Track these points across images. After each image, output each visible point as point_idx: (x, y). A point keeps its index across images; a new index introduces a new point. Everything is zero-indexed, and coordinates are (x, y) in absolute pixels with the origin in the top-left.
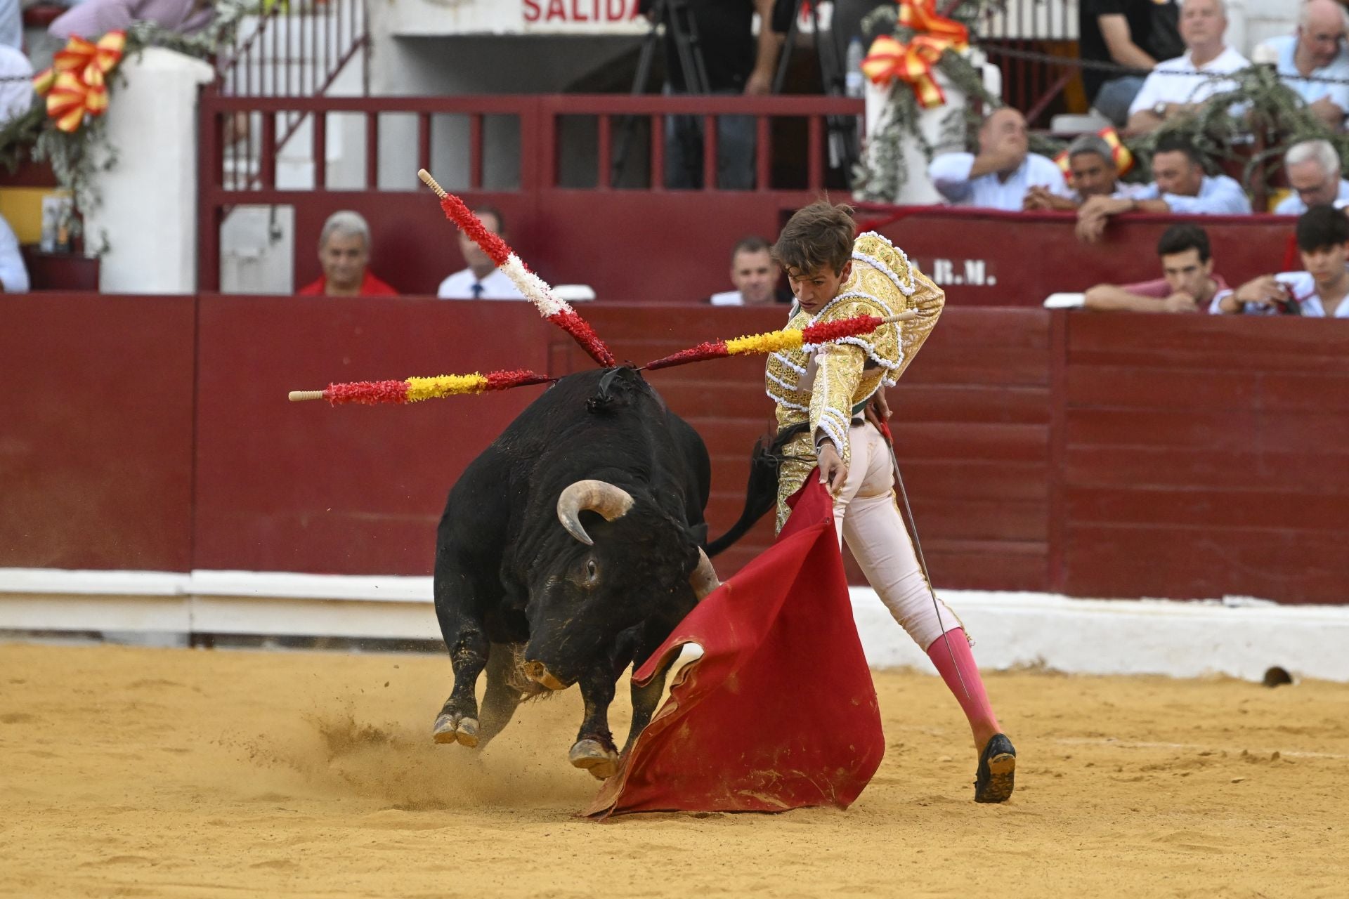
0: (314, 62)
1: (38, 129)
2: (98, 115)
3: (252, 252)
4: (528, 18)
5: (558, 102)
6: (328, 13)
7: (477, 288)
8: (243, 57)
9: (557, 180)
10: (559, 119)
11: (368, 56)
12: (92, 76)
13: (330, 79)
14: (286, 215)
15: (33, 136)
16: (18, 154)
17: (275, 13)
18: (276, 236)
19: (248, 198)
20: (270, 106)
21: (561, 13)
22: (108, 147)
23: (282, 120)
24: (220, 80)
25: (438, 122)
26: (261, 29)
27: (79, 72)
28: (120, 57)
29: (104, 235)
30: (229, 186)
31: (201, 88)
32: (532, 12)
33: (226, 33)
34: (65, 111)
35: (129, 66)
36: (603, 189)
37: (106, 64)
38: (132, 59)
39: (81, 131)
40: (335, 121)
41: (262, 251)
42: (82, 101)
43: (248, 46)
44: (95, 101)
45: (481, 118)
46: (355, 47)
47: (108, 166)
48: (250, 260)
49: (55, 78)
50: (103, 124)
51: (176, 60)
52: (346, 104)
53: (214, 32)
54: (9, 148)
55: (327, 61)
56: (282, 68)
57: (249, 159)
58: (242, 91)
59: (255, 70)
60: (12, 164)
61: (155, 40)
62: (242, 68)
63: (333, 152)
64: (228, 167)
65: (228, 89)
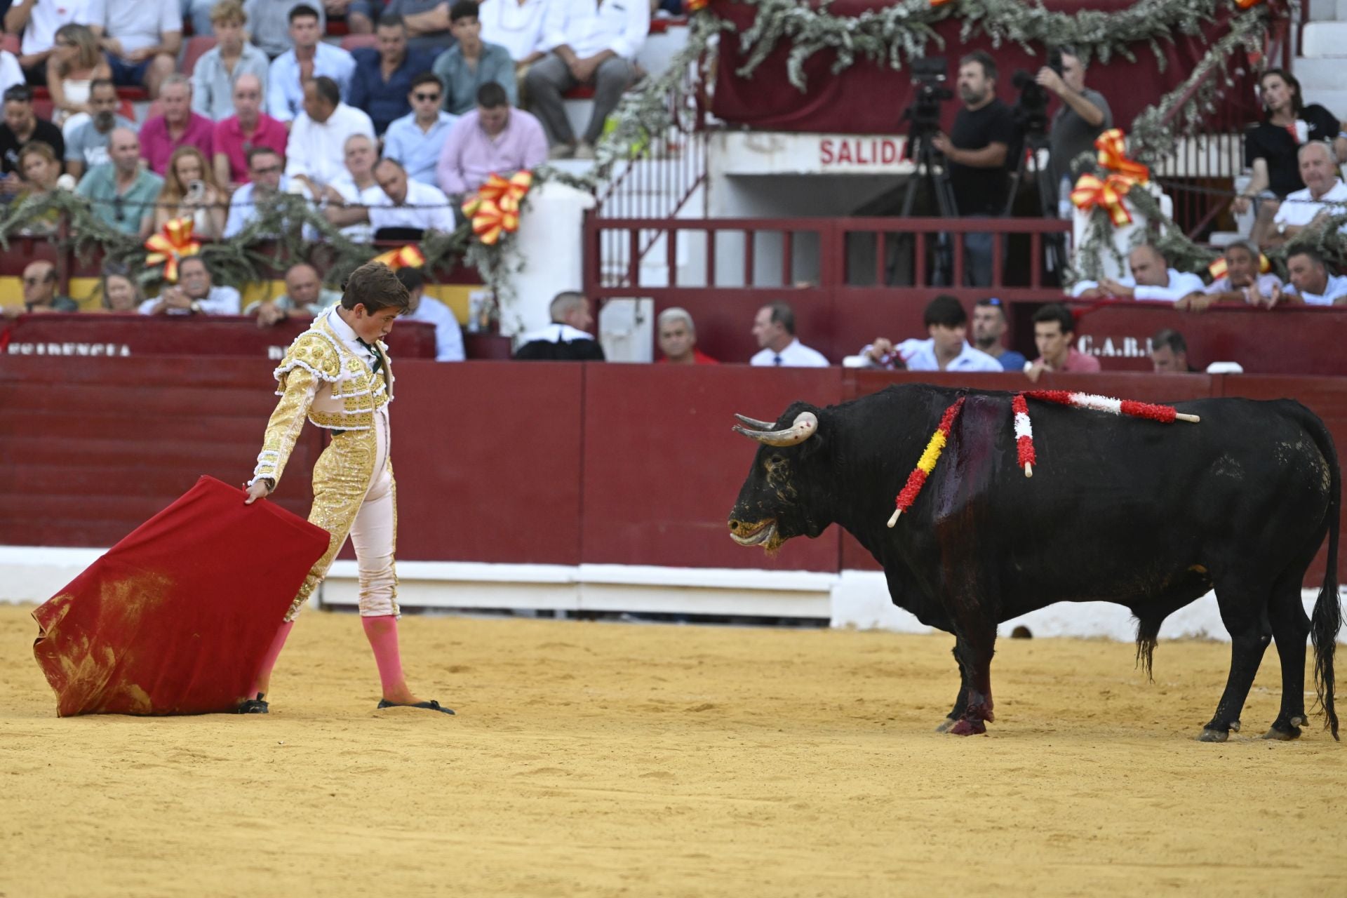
0: (668, 193)
1: (467, 242)
2: (511, 233)
3: (621, 332)
4: (824, 162)
5: (847, 222)
6: (678, 158)
7: (778, 360)
8: (616, 190)
9: (846, 279)
10: (847, 235)
11: (707, 189)
12: (505, 203)
13: (679, 205)
14: (647, 305)
15: (463, 247)
16: (452, 260)
17: (639, 157)
18: (639, 321)
19: (619, 293)
20: (634, 226)
21: (848, 158)
22: (519, 255)
23: (644, 236)
24: (599, 205)
25: (759, 237)
26: (629, 169)
27: (496, 201)
28: (526, 190)
29: (518, 318)
30: (605, 284)
31: (586, 212)
32: (827, 157)
33: (603, 172)
34: (487, 229)
35: (533, 196)
36: (880, 287)
37: (518, 195)
38: (535, 191)
39: (498, 244)
40: (683, 236)
41: (630, 332)
42: (500, 222)
43: (620, 181)
44: (509, 222)
45: (789, 235)
46: (697, 182)
47: (520, 269)
48: (621, 339)
49: (479, 205)
50: (514, 238)
51: (567, 192)
52: (691, 224)
53: (596, 171)
54: (446, 255)
55: (677, 193)
56: (644, 198)
57: (620, 264)
58: (615, 215)
59: (625, 199)
60: (447, 267)
61: (552, 177)
62: (615, 198)
63: (682, 259)
64: (605, 269)
65: (605, 213)
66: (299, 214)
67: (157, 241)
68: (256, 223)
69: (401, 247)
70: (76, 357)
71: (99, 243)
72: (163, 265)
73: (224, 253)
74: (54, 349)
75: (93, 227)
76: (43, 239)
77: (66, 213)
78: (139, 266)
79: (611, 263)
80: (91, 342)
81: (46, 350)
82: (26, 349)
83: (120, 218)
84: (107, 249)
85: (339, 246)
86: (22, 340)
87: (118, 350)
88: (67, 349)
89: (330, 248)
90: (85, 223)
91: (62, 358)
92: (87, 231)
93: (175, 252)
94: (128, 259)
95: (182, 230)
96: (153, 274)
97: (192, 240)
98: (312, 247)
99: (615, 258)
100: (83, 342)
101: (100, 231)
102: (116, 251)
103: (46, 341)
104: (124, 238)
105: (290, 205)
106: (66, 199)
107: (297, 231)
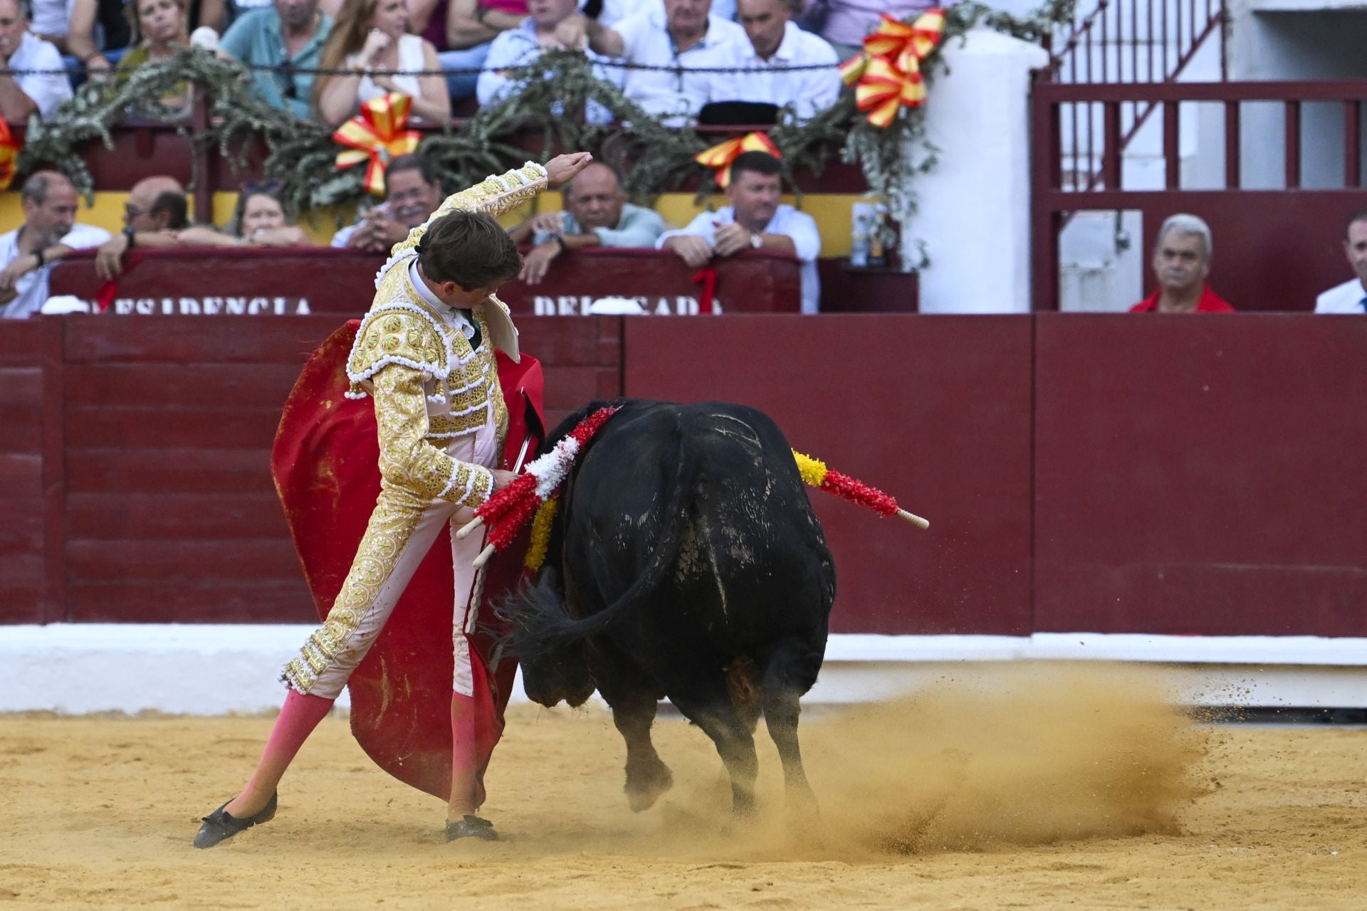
0: (1164, 43)
1: (847, 125)
2: (915, 108)
3: (1096, 264)
8: (1082, 38)
11: (1224, 36)
12: (908, 63)
13: (1182, 62)
14: (1133, 220)
15: (841, 132)
16: (824, 155)
18: (1122, 245)
19: (1090, 202)
20: (1114, 95)
22: (927, 145)
23: (1127, 111)
24: (1055, 63)
25: (1307, 109)
26: (1103, 6)
27: (892, 58)
28: (940, 39)
29: (922, 246)
30: (1067, 188)
31: (1034, 74)
34: (878, 103)
35: (951, 50)
37: (924, 47)
38: (955, 41)
39: (896, 124)
40: (1188, 110)
41: (1107, 264)
42: (897, 92)
43: (1087, 25)
44: (912, 92)
45: (1356, 105)
46: (1210, 25)
47: (926, 167)
48: (1093, 273)
49: (865, 66)
50: (921, 118)
51: (1004, 43)
52: (1201, 92)
53: (1048, 8)
54: (813, 147)
55: (1179, 42)
56: (1127, 50)
57: (1090, 155)
58: (1082, 78)
59: (1096, 52)
60: (816, 165)
61: (982, 19)
62: (1081, 51)
63: (1187, 146)
64: (1067, 164)
65: (1065, 77)
66: (581, 82)
67: (353, 131)
68: (510, 99)
69: (744, 134)
70: (224, 318)
71: (260, 134)
72: (363, 168)
73: (460, 148)
74: (188, 306)
75: (248, 110)
76: (170, 130)
77: (206, 87)
78: (325, 171)
79: (1075, 155)
80: (249, 296)
81: (176, 306)
82: (145, 307)
83: (291, 92)
84: (272, 145)
85: (645, 136)
86: (137, 294)
87: (291, 306)
88: (210, 306)
89: (630, 136)
90: (235, 104)
91: (202, 318)
92: (239, 115)
93: (379, 146)
94: (305, 160)
95: (391, 111)
96: (348, 182)
97: (406, 129)
98: (601, 134)
99: (1083, 147)
100: (236, 295)
101: (258, 116)
102: (287, 147)
103: (176, 294)
104: (299, 126)
105: (564, 68)
106: (205, 64)
107: (576, 111)
